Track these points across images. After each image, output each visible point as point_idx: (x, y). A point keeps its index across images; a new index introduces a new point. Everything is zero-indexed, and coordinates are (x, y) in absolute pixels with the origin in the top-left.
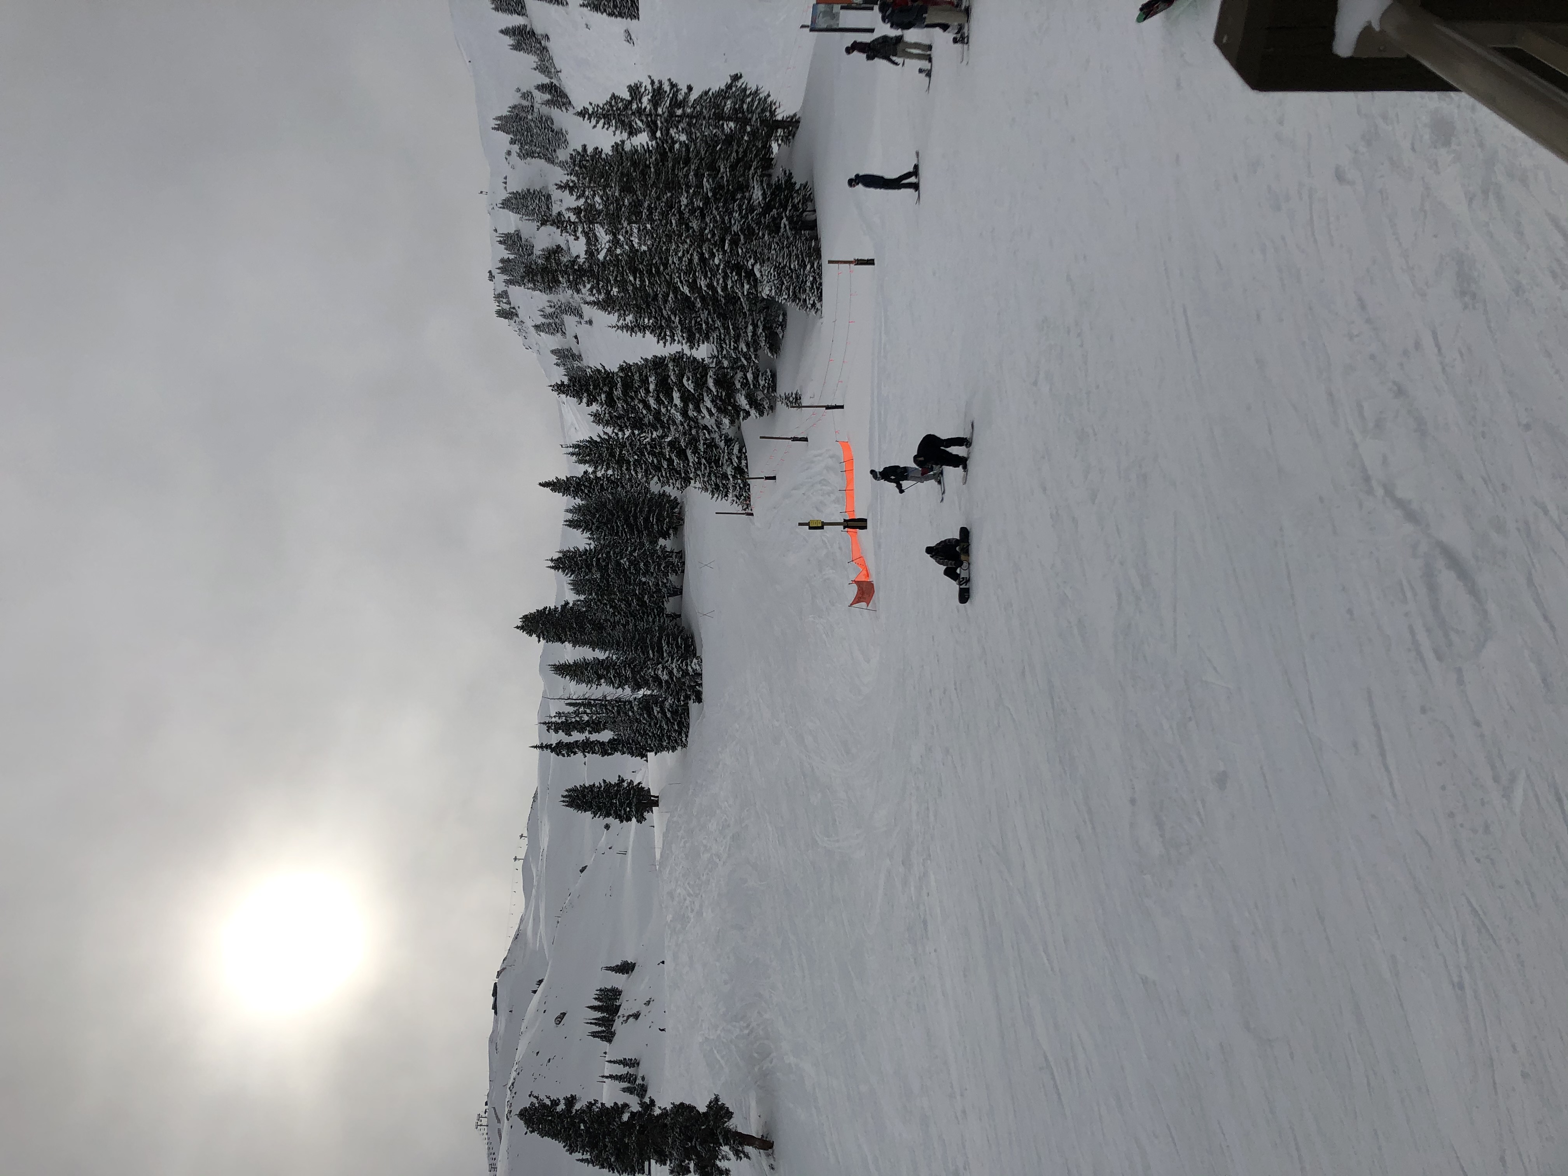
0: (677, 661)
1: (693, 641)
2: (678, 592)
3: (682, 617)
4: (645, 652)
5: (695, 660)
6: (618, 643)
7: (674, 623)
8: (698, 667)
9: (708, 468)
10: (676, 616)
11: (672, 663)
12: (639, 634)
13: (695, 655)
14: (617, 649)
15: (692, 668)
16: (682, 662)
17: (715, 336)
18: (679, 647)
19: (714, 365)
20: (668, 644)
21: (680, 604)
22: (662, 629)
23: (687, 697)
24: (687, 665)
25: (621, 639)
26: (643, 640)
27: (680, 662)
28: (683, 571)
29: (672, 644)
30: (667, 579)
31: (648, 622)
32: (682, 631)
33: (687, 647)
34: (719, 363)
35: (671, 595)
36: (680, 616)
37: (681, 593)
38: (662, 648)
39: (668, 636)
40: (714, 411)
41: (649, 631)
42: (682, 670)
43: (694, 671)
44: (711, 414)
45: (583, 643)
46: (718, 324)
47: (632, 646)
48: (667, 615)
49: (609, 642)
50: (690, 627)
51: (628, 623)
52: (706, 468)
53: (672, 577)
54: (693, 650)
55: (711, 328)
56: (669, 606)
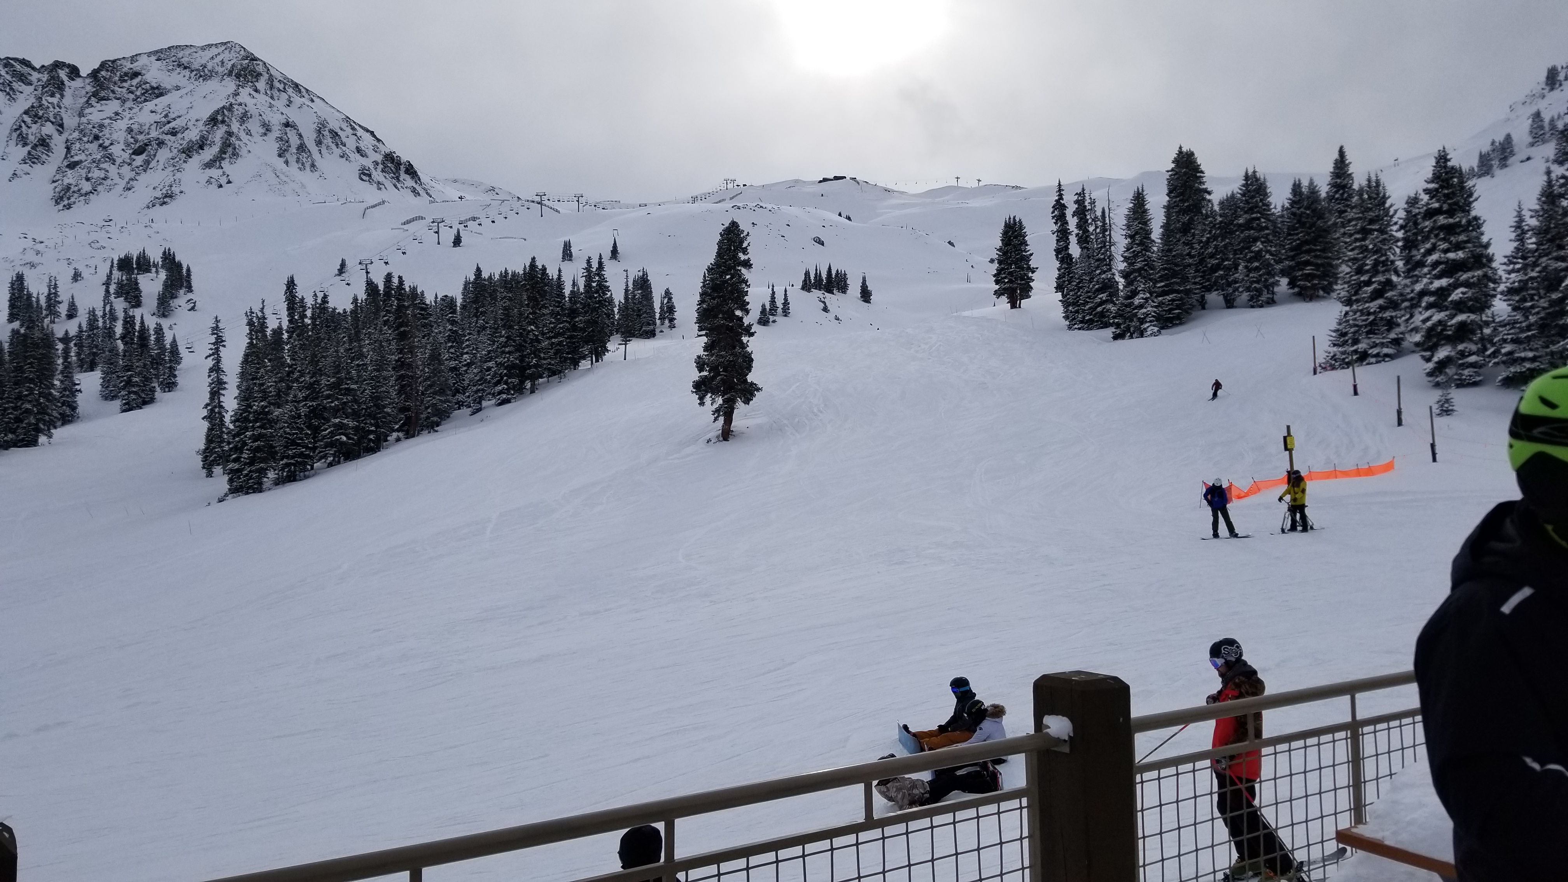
0: (1155, 312)
1: (1177, 325)
2: (1230, 304)
3: (1203, 312)
4: (1162, 278)
5: (1156, 329)
6: (1170, 251)
7: (1195, 303)
8: (1149, 333)
9: (1364, 323)
10: (1203, 304)
11: (1152, 307)
12: (1181, 270)
13: (1162, 328)
14: (1163, 250)
15: (1148, 327)
16: (1153, 316)
17: (1517, 317)
18: (1170, 311)
19: (1484, 318)
20: (1173, 300)
21: (1218, 308)
22: (1188, 292)
23: (1118, 326)
24: (1151, 321)
25: (1174, 253)
26: (1174, 274)
27: (1153, 314)
28: (1252, 307)
29: (1172, 304)
30: (1242, 292)
31: (1195, 277)
32: (1187, 313)
33: (1170, 320)
34: (1487, 324)
35: (1225, 297)
36: (1203, 308)
37: (1228, 307)
38: (1168, 295)
39: (1181, 299)
40: (1429, 324)
41: (1185, 279)
42: (1145, 318)
43: (1145, 329)
44: (1424, 321)
45: (1168, 215)
46: (1532, 319)
47: (1167, 264)
48: (1203, 297)
49: (1170, 241)
50: (1194, 319)
51: (1192, 257)
52: (1364, 321)
53: (1245, 296)
54: (1167, 326)
55: (1526, 312)
56: (1214, 297)
